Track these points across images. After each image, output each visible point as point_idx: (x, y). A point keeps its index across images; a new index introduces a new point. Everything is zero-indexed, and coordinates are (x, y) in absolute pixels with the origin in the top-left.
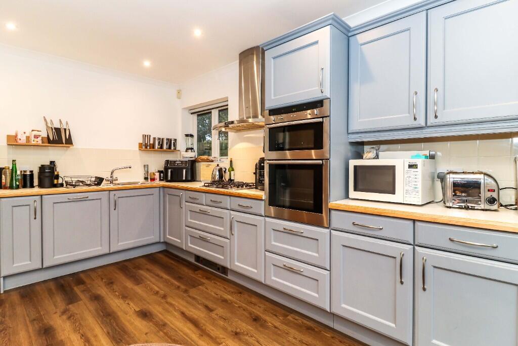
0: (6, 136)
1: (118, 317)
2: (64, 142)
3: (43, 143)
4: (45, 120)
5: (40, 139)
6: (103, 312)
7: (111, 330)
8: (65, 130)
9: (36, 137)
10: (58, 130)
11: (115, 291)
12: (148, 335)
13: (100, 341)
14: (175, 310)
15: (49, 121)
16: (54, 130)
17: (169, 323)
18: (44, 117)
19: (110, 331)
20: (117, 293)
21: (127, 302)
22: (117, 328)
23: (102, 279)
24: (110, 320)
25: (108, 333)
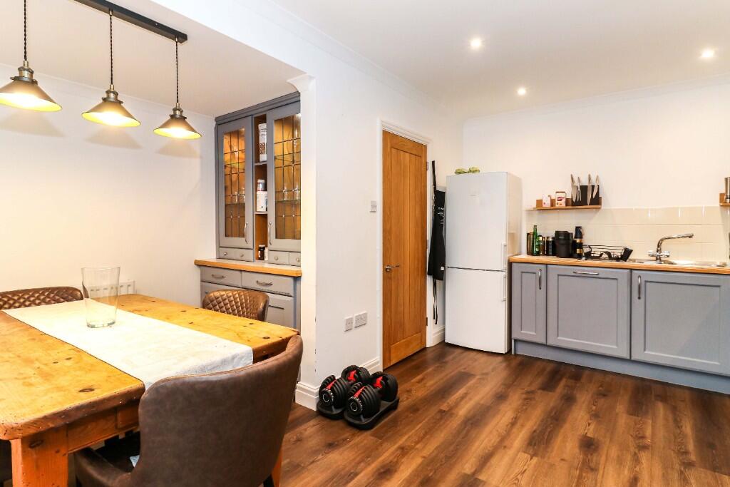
0: (536, 202)
1: (562, 427)
2: (588, 202)
3: (567, 205)
4: (572, 178)
5: (564, 200)
6: (555, 413)
7: (540, 432)
8: (593, 187)
9: (560, 199)
10: (584, 189)
11: (596, 404)
12: (563, 462)
13: (520, 431)
14: (632, 469)
15: (575, 179)
16: (579, 189)
17: (601, 472)
18: (572, 175)
19: (538, 432)
20: (594, 408)
21: (590, 421)
22: (547, 433)
23: (601, 386)
24: (551, 424)
25: (535, 431)
